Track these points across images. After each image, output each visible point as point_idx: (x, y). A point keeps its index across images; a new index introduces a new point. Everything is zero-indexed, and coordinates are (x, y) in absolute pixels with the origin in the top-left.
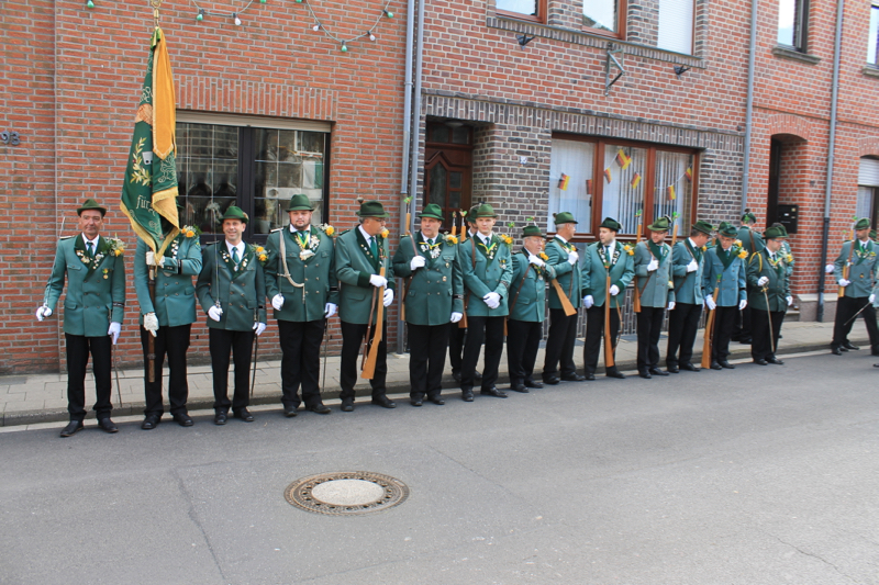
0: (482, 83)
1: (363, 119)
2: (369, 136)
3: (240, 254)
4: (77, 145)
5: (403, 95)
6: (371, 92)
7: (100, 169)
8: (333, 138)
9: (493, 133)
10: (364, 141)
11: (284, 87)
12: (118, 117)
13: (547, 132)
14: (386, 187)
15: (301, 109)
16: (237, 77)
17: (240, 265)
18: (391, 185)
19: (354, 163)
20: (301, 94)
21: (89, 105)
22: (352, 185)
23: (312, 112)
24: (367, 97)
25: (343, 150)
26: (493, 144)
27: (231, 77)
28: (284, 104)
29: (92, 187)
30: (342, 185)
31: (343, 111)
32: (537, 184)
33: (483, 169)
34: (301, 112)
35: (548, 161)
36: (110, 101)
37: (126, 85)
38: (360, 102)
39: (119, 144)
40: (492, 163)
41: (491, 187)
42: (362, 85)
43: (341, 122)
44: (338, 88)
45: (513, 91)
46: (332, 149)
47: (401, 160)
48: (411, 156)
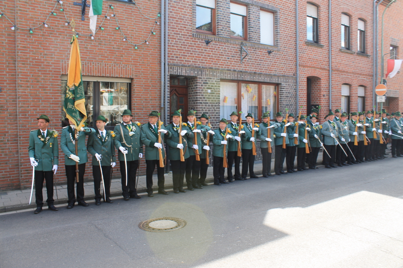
0: (192, 60)
1: (145, 77)
2: (147, 84)
3: (104, 135)
4: (26, 91)
5: (161, 66)
6: (148, 65)
7: (36, 101)
8: (132, 85)
9: (197, 80)
10: (145, 86)
11: (112, 65)
12: (44, 79)
13: (218, 79)
14: (155, 104)
15: (119, 73)
16: (93, 61)
17: (105, 139)
18: (157, 104)
19: (142, 95)
20: (119, 67)
21: (31, 74)
22: (141, 104)
23: (124, 75)
24: (146, 67)
25: (137, 90)
26: (197, 85)
27: (90, 61)
28: (112, 72)
29: (33, 109)
30: (137, 104)
31: (136, 74)
32: (215, 101)
33: (193, 96)
34: (119, 75)
35: (219, 91)
36: (40, 72)
37: (47, 65)
38: (143, 70)
39: (44, 90)
40: (197, 93)
41: (197, 103)
42: (143, 63)
43: (136, 78)
44: (134, 64)
45: (204, 63)
46: (132, 90)
47: (161, 93)
48: (164, 91)
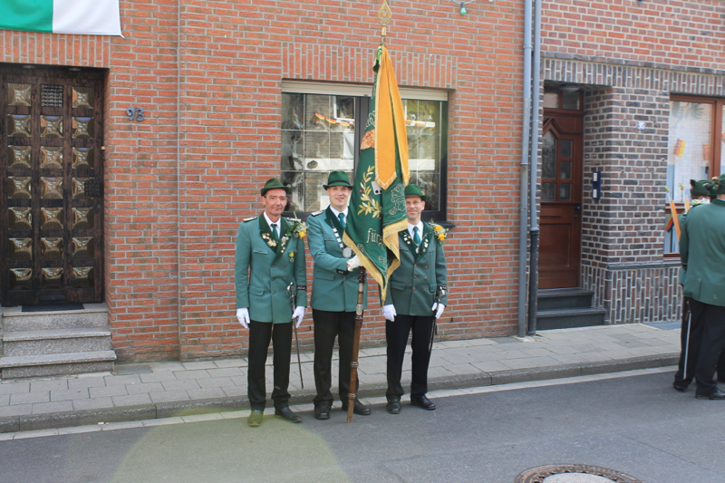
0: (599, 44)
1: (483, 86)
2: (488, 104)
4: (200, 119)
5: (523, 59)
6: (490, 57)
7: (222, 144)
8: (451, 107)
9: (611, 97)
10: (483, 109)
11: (404, 54)
12: (241, 89)
13: (665, 95)
14: (506, 158)
15: (421, 77)
16: (357, 44)
17: (422, 246)
18: (511, 156)
19: (474, 133)
20: (421, 61)
21: (212, 77)
22: (473, 157)
23: (432, 80)
24: (486, 62)
25: (463, 120)
26: (610, 110)
27: (352, 44)
28: (404, 72)
29: (215, 164)
30: (463, 157)
31: (463, 78)
32: (655, 151)
33: (598, 137)
34: (421, 80)
35: (666, 126)
36: (232, 73)
37: (248, 55)
38: (480, 68)
39: (241, 117)
40: (610, 129)
41: (608, 156)
42: (481, 49)
43: (461, 90)
44: (457, 53)
45: (631, 50)
46: (450, 118)
47: (521, 129)
48: (531, 124)
